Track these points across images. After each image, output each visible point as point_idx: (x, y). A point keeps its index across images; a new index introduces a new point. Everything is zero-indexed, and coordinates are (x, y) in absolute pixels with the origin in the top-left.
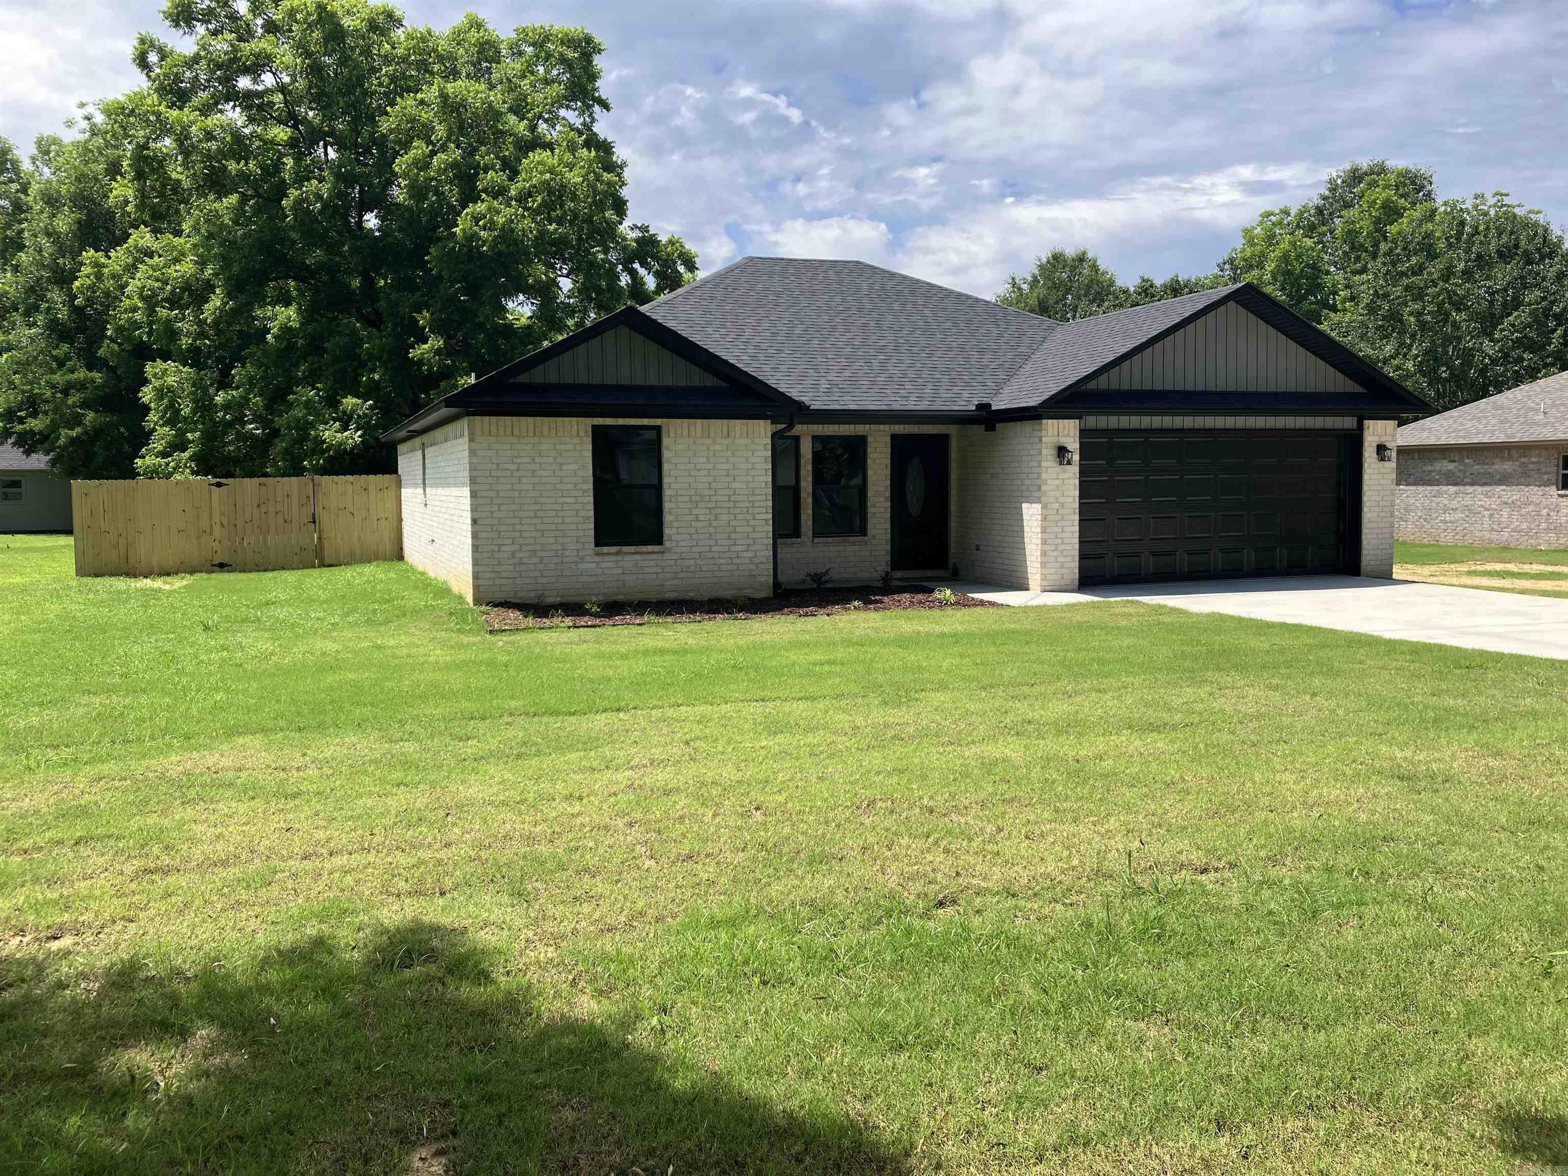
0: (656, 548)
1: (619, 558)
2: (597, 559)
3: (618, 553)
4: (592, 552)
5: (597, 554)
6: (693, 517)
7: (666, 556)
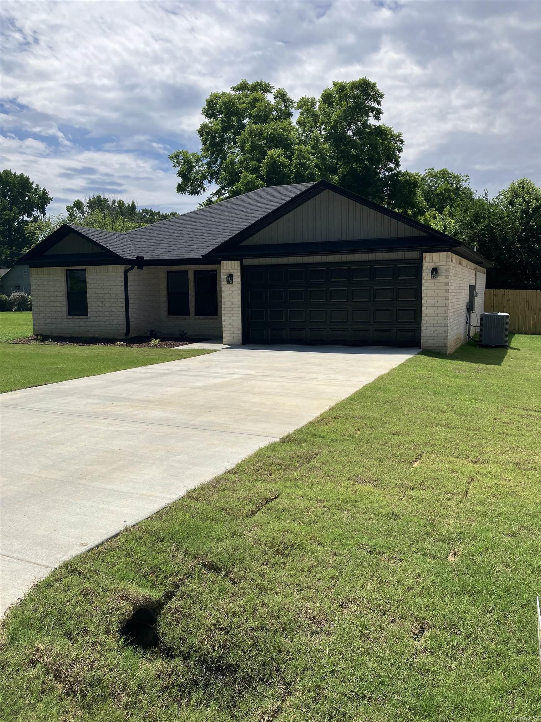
0: (85, 317)
1: (74, 320)
2: (67, 320)
3: (73, 318)
4: (65, 318)
5: (67, 318)
6: (97, 305)
7: (89, 320)
